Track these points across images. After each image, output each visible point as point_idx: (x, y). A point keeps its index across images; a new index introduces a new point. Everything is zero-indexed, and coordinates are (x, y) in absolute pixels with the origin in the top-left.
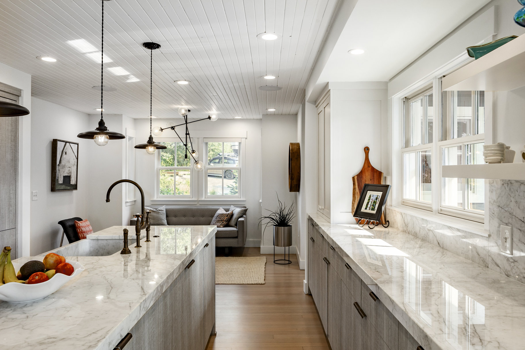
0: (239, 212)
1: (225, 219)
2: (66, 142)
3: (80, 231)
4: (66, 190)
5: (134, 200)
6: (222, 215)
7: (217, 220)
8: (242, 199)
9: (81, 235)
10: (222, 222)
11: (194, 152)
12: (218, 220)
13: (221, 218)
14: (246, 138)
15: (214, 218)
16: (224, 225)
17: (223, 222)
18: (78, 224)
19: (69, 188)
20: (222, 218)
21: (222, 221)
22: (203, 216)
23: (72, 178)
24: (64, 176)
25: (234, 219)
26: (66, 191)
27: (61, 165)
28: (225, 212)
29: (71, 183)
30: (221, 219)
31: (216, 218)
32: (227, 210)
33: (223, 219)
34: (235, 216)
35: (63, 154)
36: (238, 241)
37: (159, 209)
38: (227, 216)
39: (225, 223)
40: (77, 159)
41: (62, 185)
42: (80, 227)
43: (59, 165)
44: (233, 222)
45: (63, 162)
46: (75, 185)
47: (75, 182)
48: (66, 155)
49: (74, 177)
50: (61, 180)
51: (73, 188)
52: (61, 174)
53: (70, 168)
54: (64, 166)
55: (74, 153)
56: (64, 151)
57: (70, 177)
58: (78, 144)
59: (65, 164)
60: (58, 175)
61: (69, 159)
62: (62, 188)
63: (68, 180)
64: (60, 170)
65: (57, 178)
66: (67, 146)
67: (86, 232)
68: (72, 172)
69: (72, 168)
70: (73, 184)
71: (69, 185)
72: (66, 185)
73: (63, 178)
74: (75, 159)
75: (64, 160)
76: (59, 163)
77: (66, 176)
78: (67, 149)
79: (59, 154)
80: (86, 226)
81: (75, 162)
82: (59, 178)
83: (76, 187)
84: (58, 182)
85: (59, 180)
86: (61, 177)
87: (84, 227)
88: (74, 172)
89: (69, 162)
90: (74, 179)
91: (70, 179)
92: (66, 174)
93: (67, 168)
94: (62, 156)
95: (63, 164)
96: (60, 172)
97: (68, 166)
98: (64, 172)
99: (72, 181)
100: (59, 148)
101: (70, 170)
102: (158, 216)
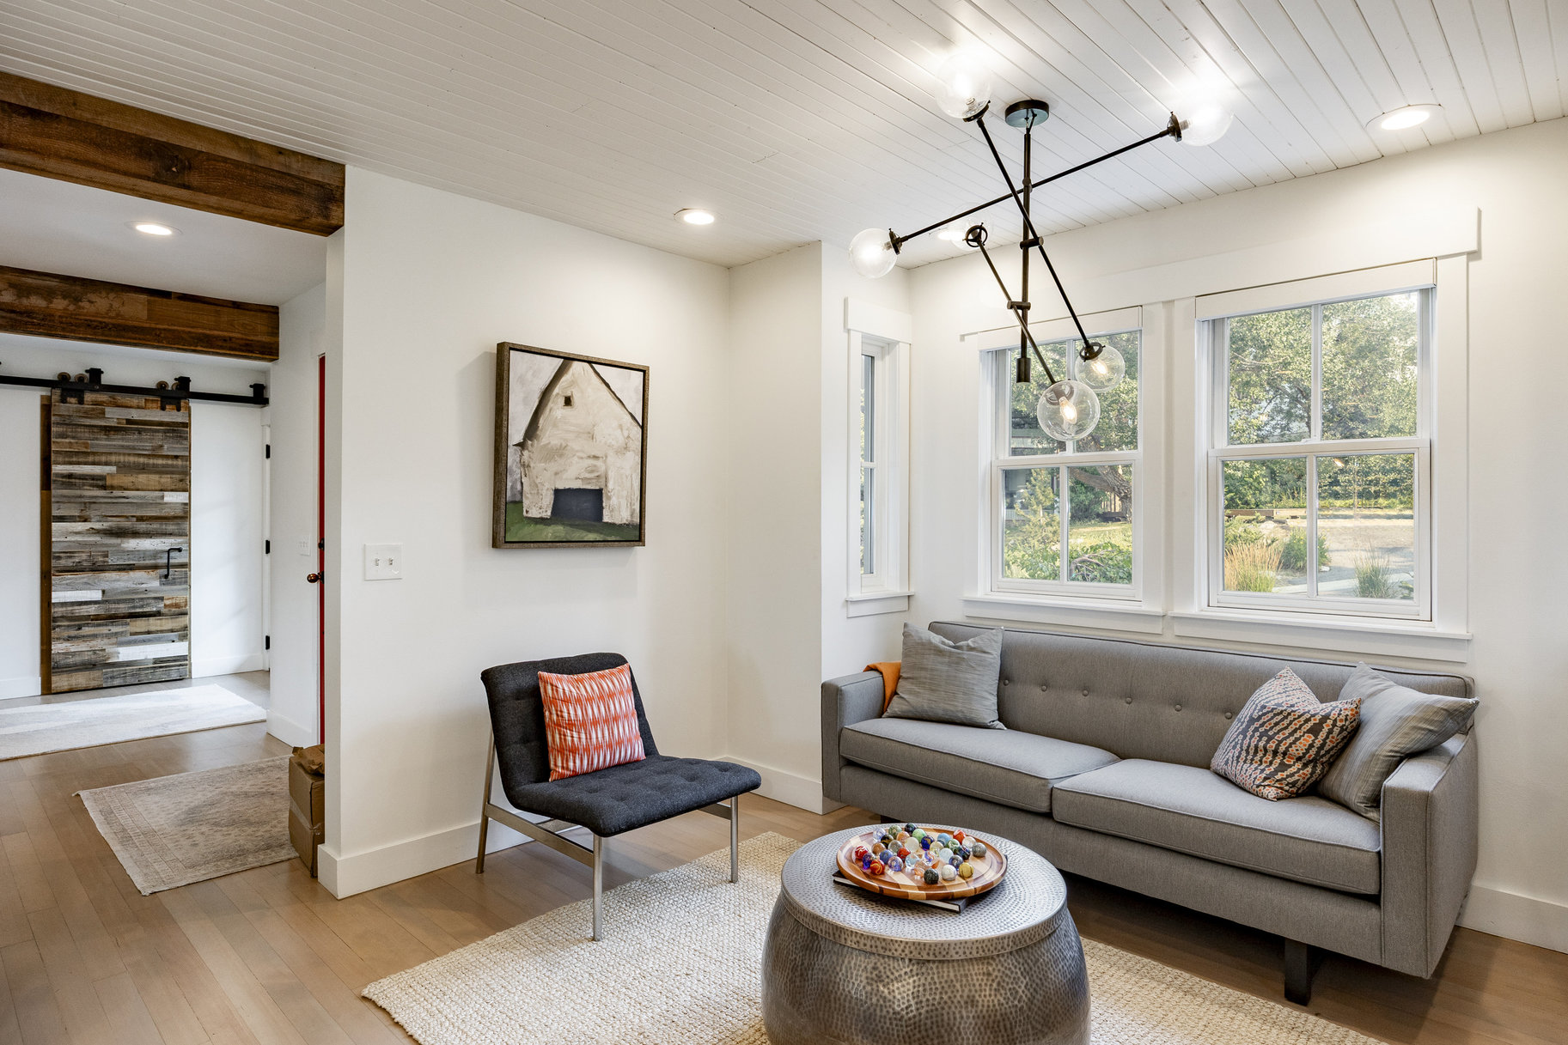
0: (1403, 720)
1: (1300, 747)
2: (568, 360)
3: (550, 718)
4: (571, 544)
5: (906, 592)
6: (1283, 716)
7: (1246, 742)
8: (1439, 628)
9: (553, 737)
10: (1278, 761)
11: (1096, 348)
12: (1254, 742)
13: (1270, 738)
14: (1474, 255)
15: (1235, 728)
16: (1293, 784)
17: (1282, 764)
18: (549, 687)
19: (591, 536)
20: (1281, 736)
21: (1275, 753)
22: (1179, 703)
23: (609, 498)
24: (557, 492)
25: (1357, 763)
26: (569, 547)
27: (535, 446)
28: (1312, 697)
29: (606, 519)
30: (1272, 745)
31: (1244, 733)
32: (1327, 690)
33: (1282, 748)
34: (1369, 744)
35: (550, 405)
36: (1382, 930)
37: (970, 642)
38: (1315, 731)
39: (1297, 773)
40: (643, 427)
41: (549, 525)
42: (554, 700)
43: (522, 445)
44: (1352, 779)
45: (548, 433)
46: (633, 525)
47: (632, 515)
48: (568, 408)
49: (625, 493)
50: (539, 505)
51: (618, 539)
52: (538, 481)
53: (595, 457)
54: (558, 452)
55: (621, 401)
56: (558, 394)
57: (598, 494)
58: (644, 371)
59: (564, 445)
60: (522, 483)
61: (594, 426)
62: (546, 536)
63: (587, 504)
64: (532, 465)
65: (514, 495)
66: (573, 374)
67: (583, 724)
68: (611, 475)
69: (609, 458)
70: (618, 522)
71: (596, 523)
72: (571, 526)
73: (553, 497)
74: (629, 425)
75: (555, 425)
76: (524, 439)
77: (569, 489)
78: (573, 383)
79: (525, 401)
80: (590, 699)
81: (628, 437)
82: (527, 498)
83: (637, 533)
84: (527, 512)
85: (526, 503)
86: (538, 493)
87: (578, 700)
88: (627, 477)
89: (591, 435)
90: (624, 503)
91: (601, 502)
92: (569, 482)
93: (576, 459)
94: (542, 413)
95: (553, 443)
96: (534, 472)
97: (583, 452)
98: (556, 474)
99: (612, 511)
100: (522, 380)
101: (595, 466)
102: (955, 677)
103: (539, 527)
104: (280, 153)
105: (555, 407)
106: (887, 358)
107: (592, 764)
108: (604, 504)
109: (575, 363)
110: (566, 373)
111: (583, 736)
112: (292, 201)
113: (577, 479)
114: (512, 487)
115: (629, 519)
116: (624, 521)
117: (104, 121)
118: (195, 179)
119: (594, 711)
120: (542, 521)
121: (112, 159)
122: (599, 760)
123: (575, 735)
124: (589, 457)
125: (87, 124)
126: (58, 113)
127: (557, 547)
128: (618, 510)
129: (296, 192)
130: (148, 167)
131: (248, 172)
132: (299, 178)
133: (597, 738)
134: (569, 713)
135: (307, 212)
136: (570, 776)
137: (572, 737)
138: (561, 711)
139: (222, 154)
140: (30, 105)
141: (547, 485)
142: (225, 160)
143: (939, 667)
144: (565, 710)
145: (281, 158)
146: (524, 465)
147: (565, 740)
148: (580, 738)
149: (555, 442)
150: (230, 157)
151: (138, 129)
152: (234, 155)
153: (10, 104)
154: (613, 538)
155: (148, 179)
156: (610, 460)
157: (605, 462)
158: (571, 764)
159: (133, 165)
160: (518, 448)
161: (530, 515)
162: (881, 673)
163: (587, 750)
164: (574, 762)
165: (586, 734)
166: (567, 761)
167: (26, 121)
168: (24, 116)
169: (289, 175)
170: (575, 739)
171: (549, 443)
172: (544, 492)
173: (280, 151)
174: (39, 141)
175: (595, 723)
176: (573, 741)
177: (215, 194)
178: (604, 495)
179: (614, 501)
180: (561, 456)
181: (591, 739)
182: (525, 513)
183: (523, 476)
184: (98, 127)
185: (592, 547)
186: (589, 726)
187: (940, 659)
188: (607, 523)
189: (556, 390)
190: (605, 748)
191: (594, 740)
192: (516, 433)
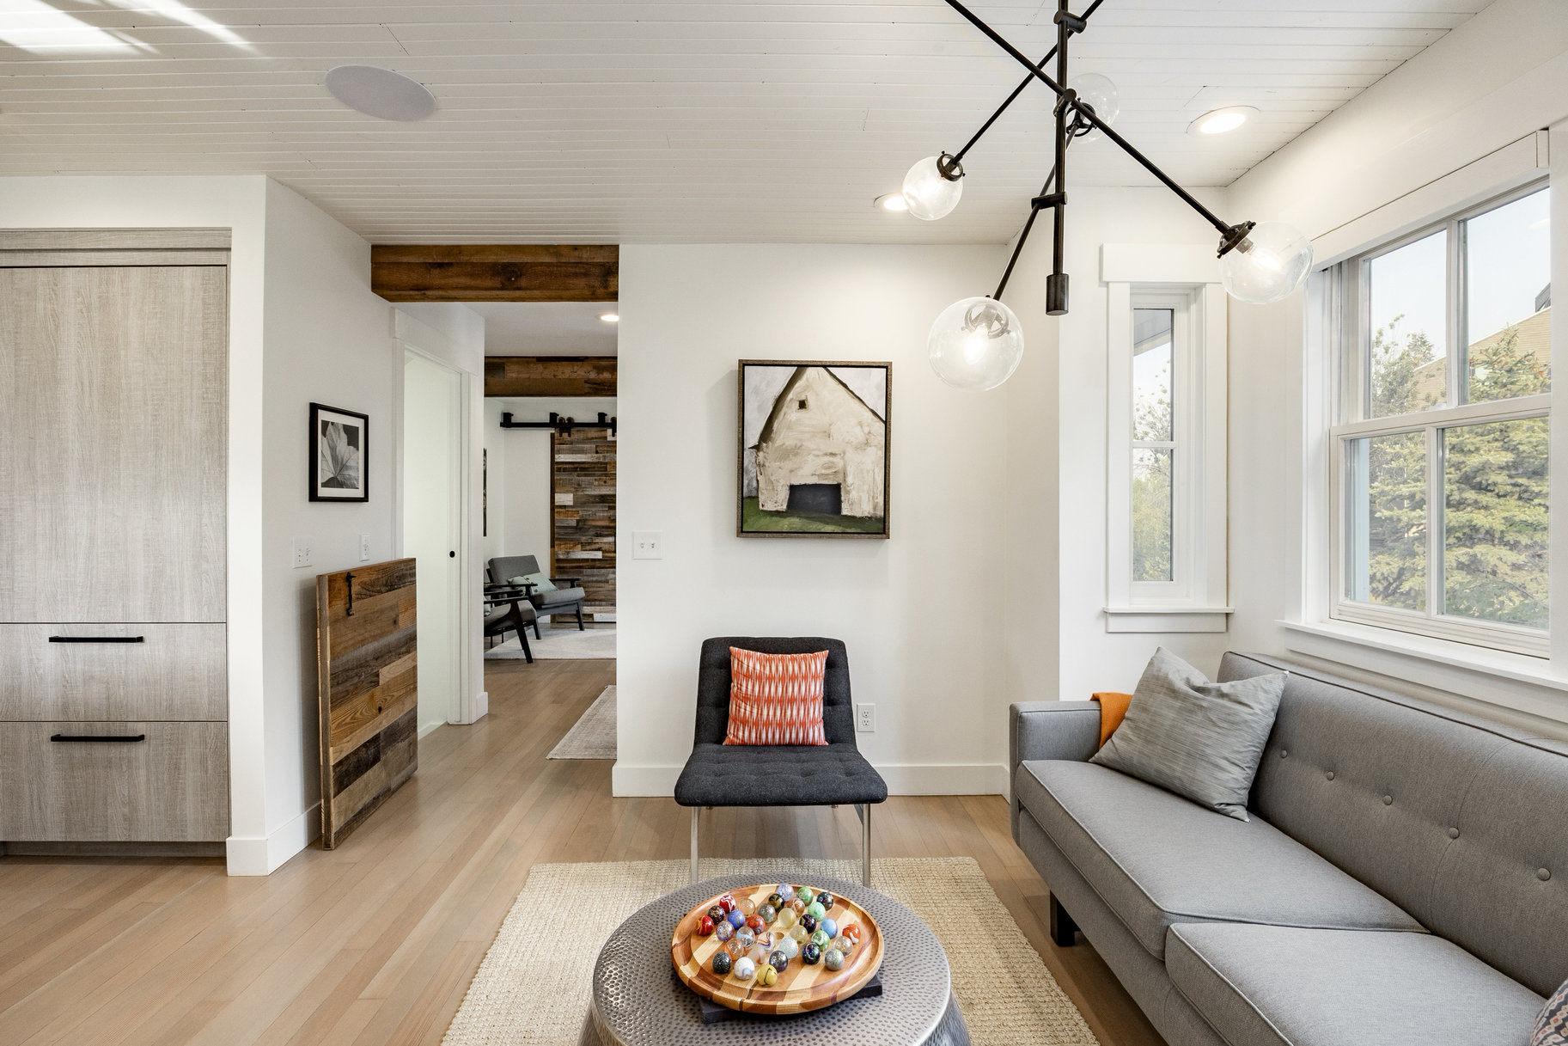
2: (801, 367)
3: (734, 690)
4: (806, 535)
5: (1221, 607)
9: (733, 707)
18: (736, 661)
19: (829, 528)
23: (848, 492)
24: (793, 488)
27: (769, 448)
29: (845, 511)
35: (784, 409)
40: (887, 423)
41: (785, 517)
43: (757, 448)
45: (782, 435)
46: (876, 518)
47: (875, 508)
48: (803, 411)
49: (866, 487)
50: (774, 499)
51: (859, 531)
52: (773, 478)
53: (832, 454)
54: (794, 452)
55: (861, 400)
56: (791, 400)
57: (836, 489)
58: (886, 367)
59: (799, 444)
60: (758, 481)
61: (830, 425)
62: (782, 527)
63: (824, 499)
64: (767, 464)
65: (750, 491)
66: (807, 380)
67: (758, 700)
68: (849, 470)
69: (848, 455)
70: (858, 514)
71: (836, 517)
72: (808, 518)
73: (788, 492)
74: (869, 421)
75: (789, 428)
76: (759, 442)
77: (805, 485)
78: (807, 387)
79: (760, 408)
80: (770, 679)
81: (870, 433)
82: (763, 494)
83: (882, 526)
84: (763, 506)
85: (762, 498)
86: (773, 489)
87: (759, 678)
88: (868, 471)
89: (827, 434)
90: (865, 497)
91: (840, 496)
92: (805, 477)
93: (811, 457)
94: (776, 418)
95: (787, 443)
96: (769, 471)
97: (820, 450)
98: (791, 471)
99: (852, 504)
100: (756, 390)
101: (832, 463)
102: (1182, 729)
103: (774, 519)
104: (576, 249)
105: (790, 412)
106: (1193, 307)
107: (760, 738)
108: (843, 498)
109: (810, 368)
110: (800, 379)
111: (755, 711)
112: (582, 282)
113: (813, 475)
114: (748, 485)
115: (872, 512)
116: (866, 514)
117: (475, 259)
118: (523, 282)
119: (770, 690)
120: (778, 513)
121: (478, 282)
122: (768, 736)
123: (748, 708)
124: (826, 454)
125: (466, 264)
126: (451, 261)
127: (791, 537)
128: (859, 501)
129: (585, 275)
130: (497, 282)
131: (555, 268)
132: (587, 264)
133: (768, 715)
134: (747, 688)
135: (594, 286)
136: (739, 745)
137: (745, 710)
138: (741, 685)
139: (540, 261)
140: (439, 261)
141: (782, 482)
142: (541, 264)
143: (1165, 712)
144: (744, 685)
145: (576, 253)
146: (759, 465)
147: (739, 711)
148: (751, 712)
149: (789, 443)
150: (544, 261)
151: (491, 259)
152: (547, 259)
153: (430, 263)
154: (853, 530)
155: (498, 289)
156: (850, 455)
157: (843, 458)
158: (741, 734)
159: (488, 283)
160: (754, 450)
161: (765, 508)
162: (1101, 705)
163: (756, 724)
164: (744, 733)
165: (758, 709)
166: (738, 730)
167: (436, 271)
168: (436, 268)
169: (581, 263)
170: (747, 712)
171: (784, 444)
172: (779, 488)
173: (576, 248)
174: (443, 282)
175: (769, 701)
176: (745, 713)
177: (535, 289)
178: (842, 490)
179: (854, 495)
180: (796, 455)
181: (761, 714)
182: (761, 507)
183: (759, 474)
184: (472, 263)
185: (829, 538)
186: (762, 704)
187: (1171, 701)
188: (846, 516)
189: (790, 396)
190: (774, 726)
191: (765, 717)
192: (752, 438)
